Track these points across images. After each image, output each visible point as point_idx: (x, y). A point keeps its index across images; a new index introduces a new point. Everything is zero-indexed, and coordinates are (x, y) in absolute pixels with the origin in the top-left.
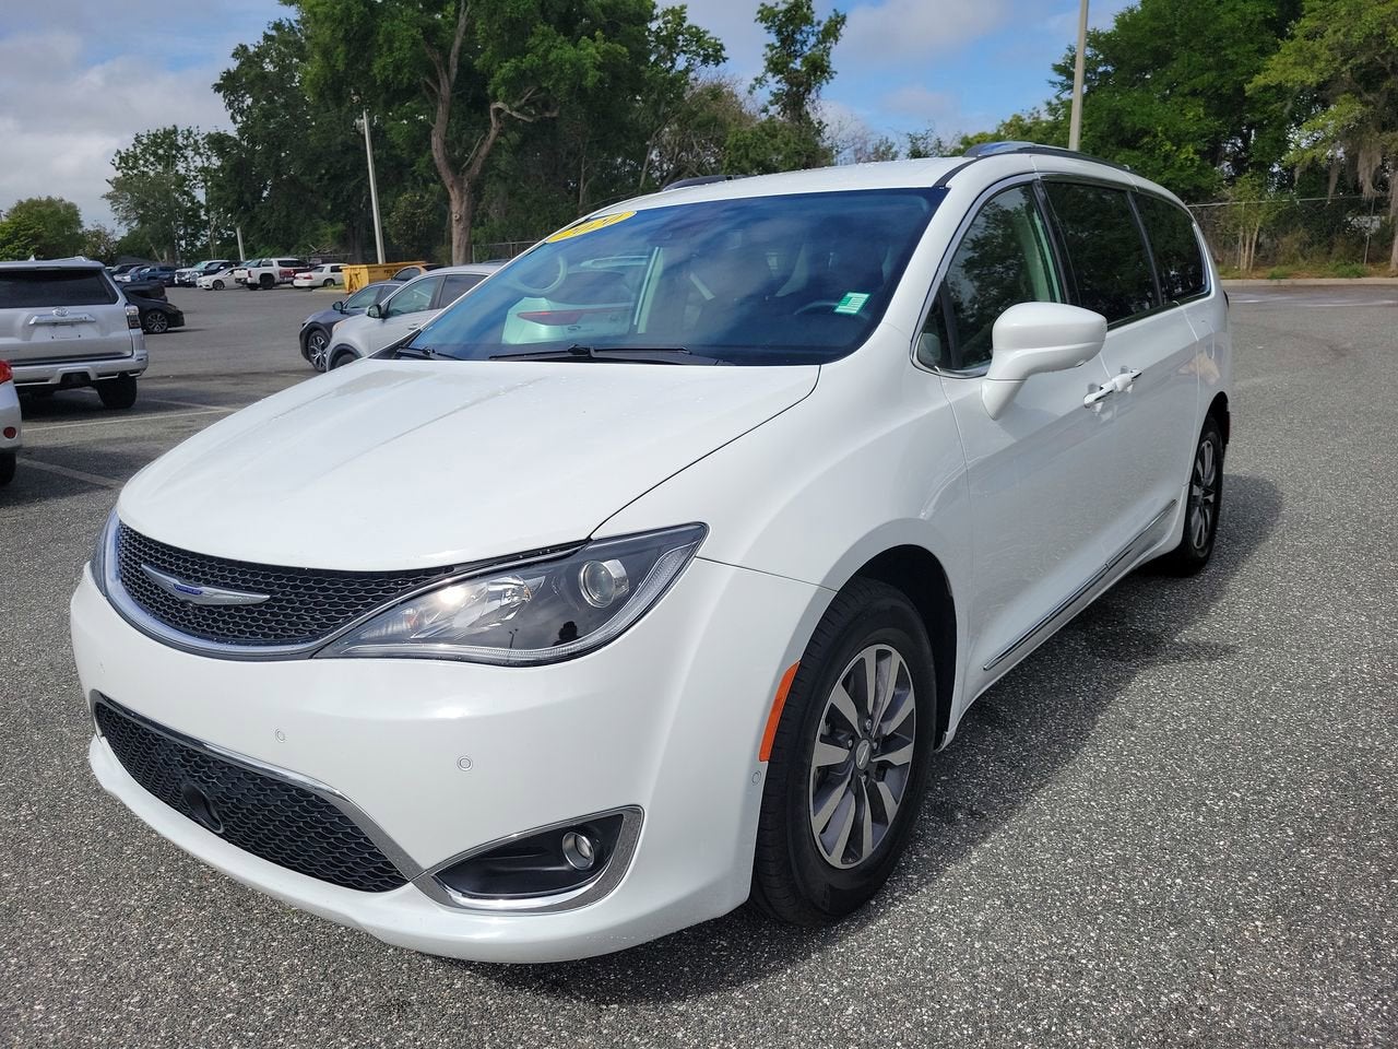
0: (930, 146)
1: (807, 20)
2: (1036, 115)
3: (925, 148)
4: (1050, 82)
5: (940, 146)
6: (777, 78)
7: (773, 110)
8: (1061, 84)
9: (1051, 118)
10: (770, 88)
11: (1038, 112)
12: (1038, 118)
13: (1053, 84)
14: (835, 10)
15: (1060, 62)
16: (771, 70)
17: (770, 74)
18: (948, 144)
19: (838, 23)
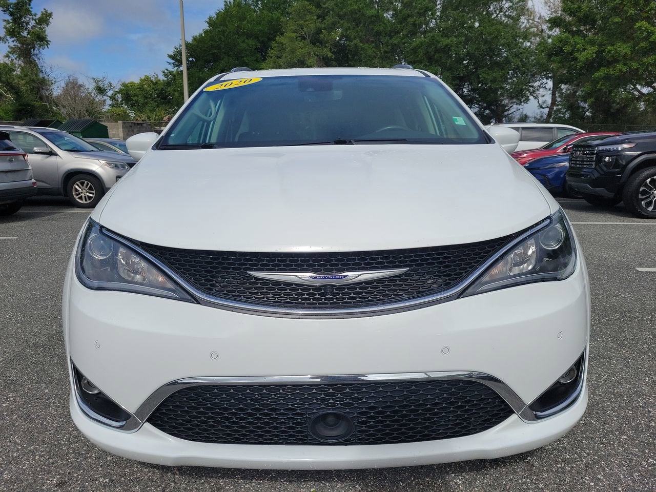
0: (106, 85)
1: (28, 12)
2: (156, 76)
3: (103, 86)
4: (168, 62)
5: (111, 86)
6: (13, 39)
7: (13, 57)
8: (173, 64)
9: (166, 79)
10: (9, 44)
11: (157, 75)
12: (157, 78)
13: (170, 63)
14: (45, 9)
15: (172, 54)
16: (10, 35)
17: (8, 37)
18: (114, 85)
19: (47, 16)
